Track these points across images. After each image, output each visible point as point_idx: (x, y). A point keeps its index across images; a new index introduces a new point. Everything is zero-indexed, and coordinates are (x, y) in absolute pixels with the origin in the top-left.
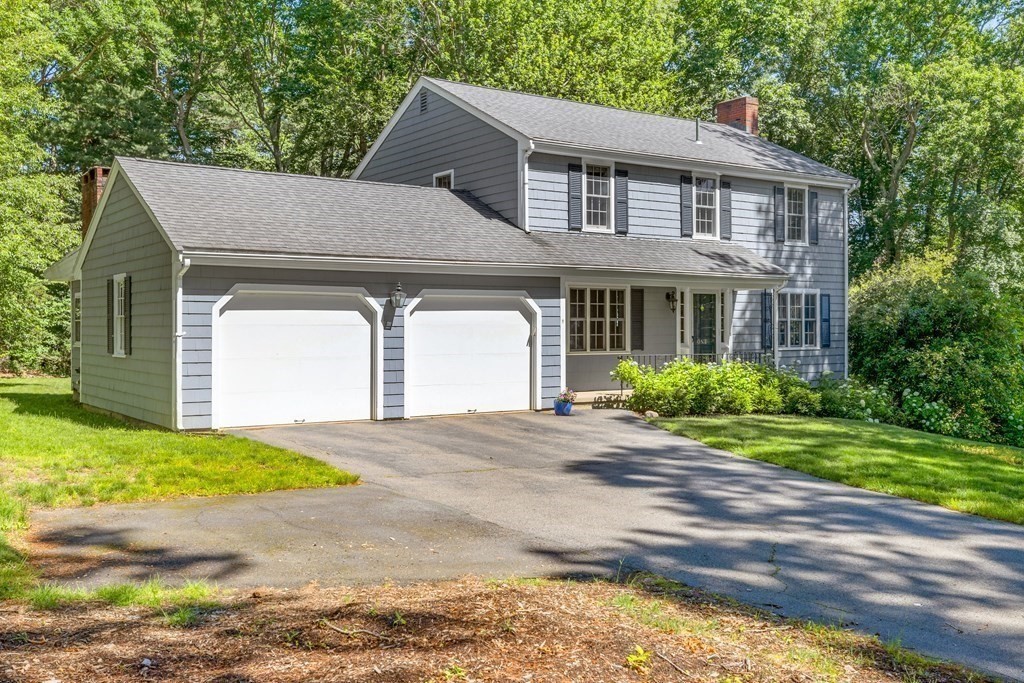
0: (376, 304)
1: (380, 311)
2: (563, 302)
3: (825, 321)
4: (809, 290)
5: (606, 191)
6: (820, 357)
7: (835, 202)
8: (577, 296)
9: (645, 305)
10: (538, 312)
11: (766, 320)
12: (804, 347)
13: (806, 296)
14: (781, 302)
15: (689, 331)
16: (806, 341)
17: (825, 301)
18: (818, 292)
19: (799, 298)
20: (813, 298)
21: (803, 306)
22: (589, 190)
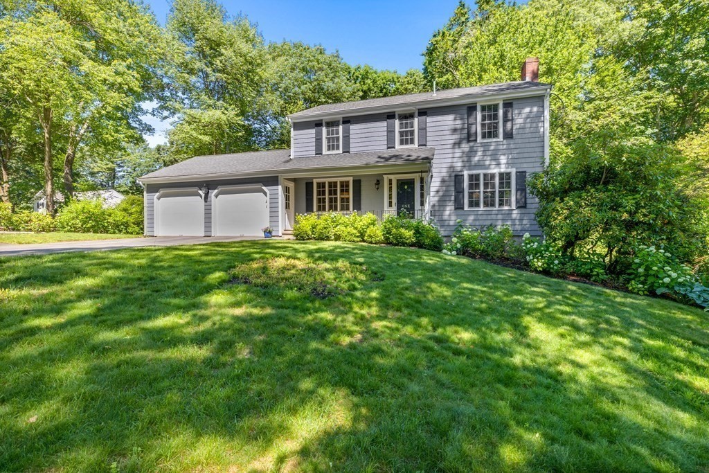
0: (202, 193)
1: (203, 195)
2: (280, 188)
3: (521, 189)
4: (503, 170)
5: (338, 133)
6: (516, 214)
7: (532, 107)
8: (321, 186)
9: (362, 188)
10: (268, 192)
11: (459, 192)
12: (497, 207)
13: (501, 175)
14: (474, 179)
15: (394, 200)
16: (501, 205)
17: (521, 175)
18: (513, 171)
19: (493, 176)
20: (509, 174)
21: (497, 180)
22: (328, 134)
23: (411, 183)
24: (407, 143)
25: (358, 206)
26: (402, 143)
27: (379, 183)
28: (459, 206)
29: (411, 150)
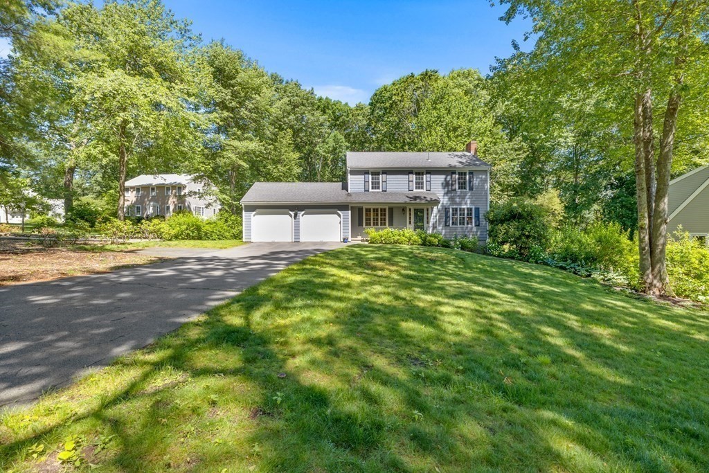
0: (292, 213)
1: (293, 215)
2: (350, 212)
3: (477, 217)
4: (468, 206)
5: (378, 179)
6: (475, 229)
7: (482, 175)
8: (368, 210)
9: (394, 213)
10: (342, 215)
11: (447, 217)
12: (466, 226)
13: (468, 209)
14: (455, 210)
15: (412, 220)
16: (468, 224)
17: (477, 210)
18: (473, 207)
19: (464, 209)
20: (471, 209)
21: (466, 212)
22: (372, 179)
23: (422, 211)
24: (419, 188)
25: (391, 224)
26: (416, 188)
27: (404, 210)
28: (446, 225)
29: (422, 192)
